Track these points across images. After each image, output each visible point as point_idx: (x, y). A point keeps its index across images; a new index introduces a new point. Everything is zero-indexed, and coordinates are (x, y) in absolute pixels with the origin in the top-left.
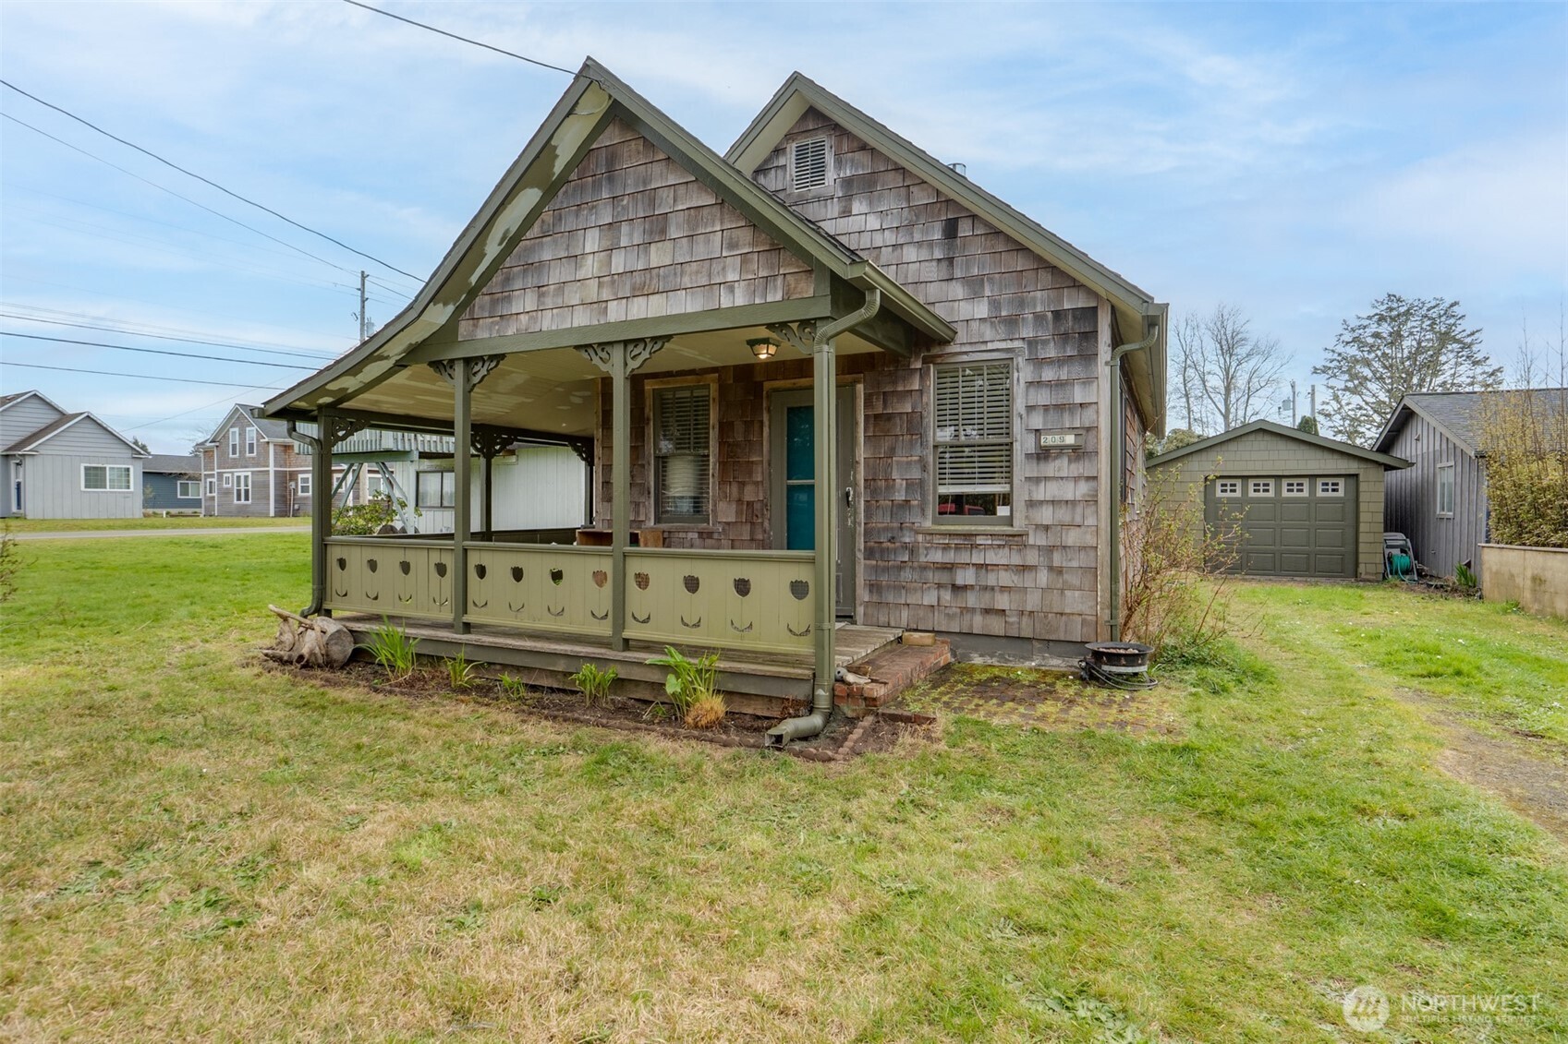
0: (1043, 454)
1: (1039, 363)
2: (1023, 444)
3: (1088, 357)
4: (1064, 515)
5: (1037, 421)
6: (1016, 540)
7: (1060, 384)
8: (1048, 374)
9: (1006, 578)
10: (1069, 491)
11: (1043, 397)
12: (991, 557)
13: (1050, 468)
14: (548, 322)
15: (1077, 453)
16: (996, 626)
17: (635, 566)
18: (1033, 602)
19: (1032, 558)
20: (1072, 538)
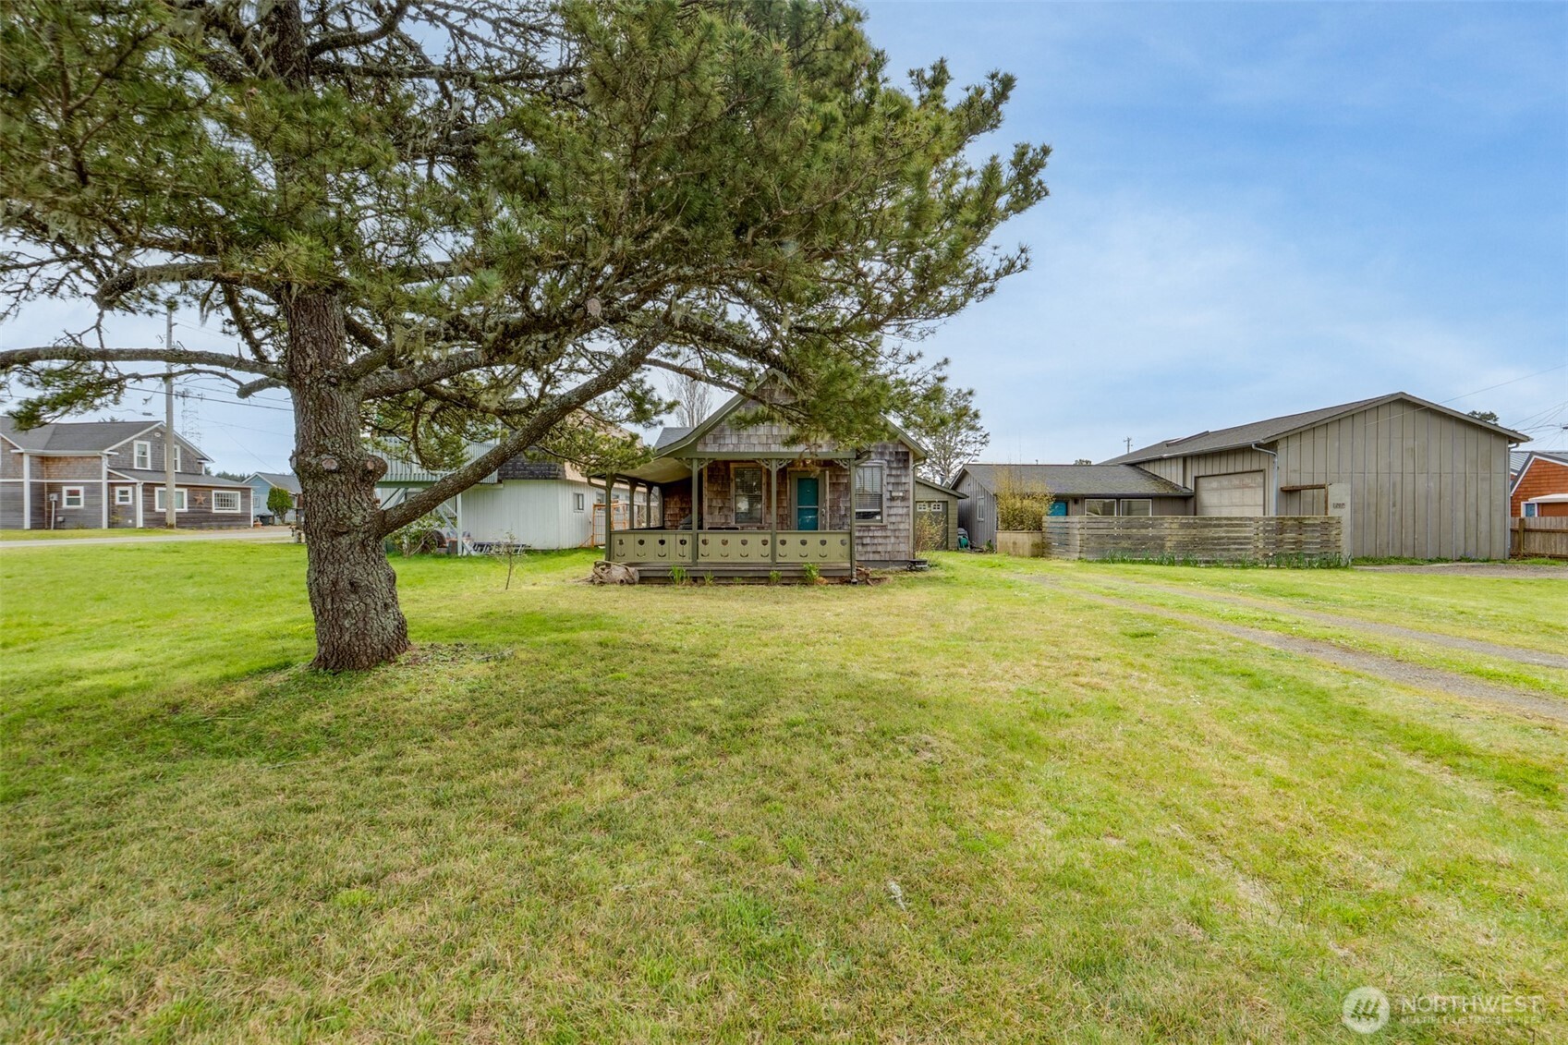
0: (892, 499)
1: (891, 468)
2: (886, 496)
3: (906, 468)
4: (899, 519)
5: (890, 488)
6: (884, 528)
7: (898, 476)
8: (894, 472)
9: (880, 541)
10: (900, 511)
11: (892, 480)
12: (876, 534)
13: (894, 504)
14: (742, 449)
15: (903, 499)
16: (877, 557)
17: (780, 538)
18: (889, 548)
19: (889, 533)
20: (902, 526)
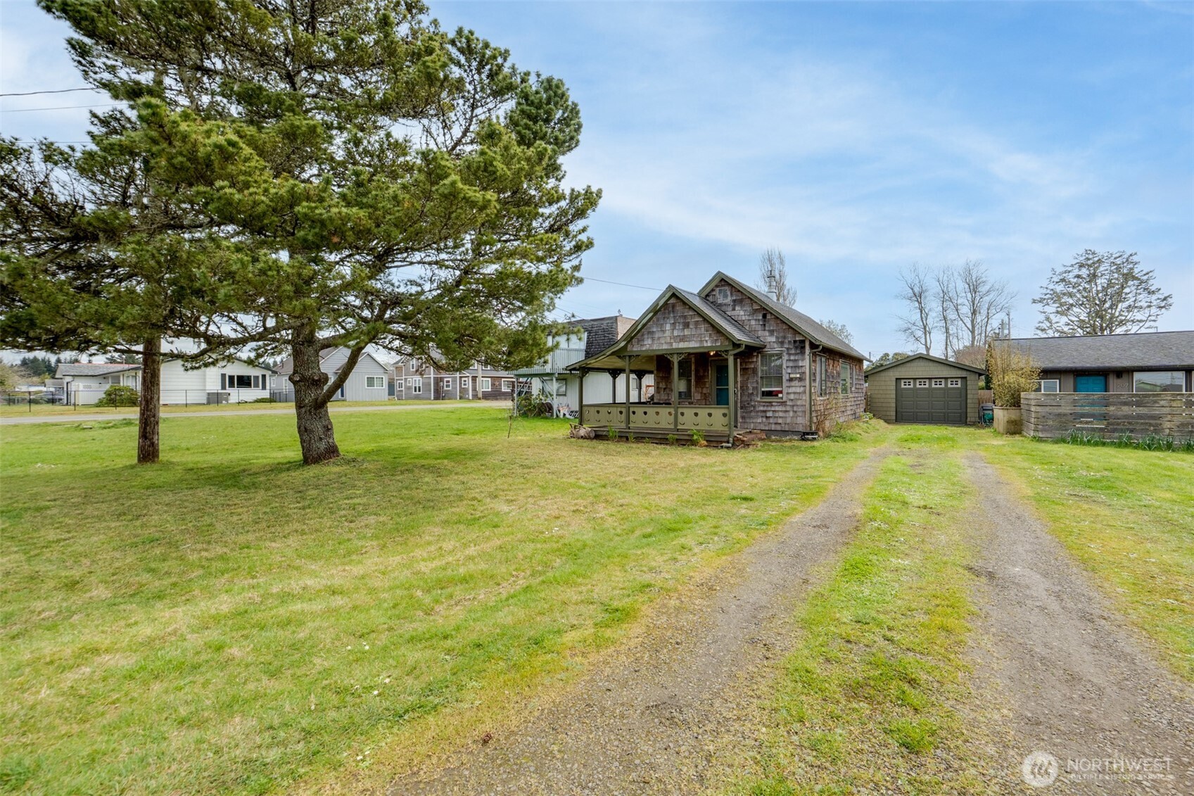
0: (791, 380)
1: (789, 354)
2: (785, 377)
3: (803, 353)
4: (797, 396)
5: (789, 371)
6: (783, 403)
7: (795, 360)
8: (792, 358)
9: (781, 414)
10: (798, 390)
11: (791, 364)
12: (777, 409)
13: (793, 384)
14: (655, 347)
15: (800, 379)
16: (778, 428)
17: (680, 410)
18: (788, 420)
19: (788, 408)
20: (799, 403)
